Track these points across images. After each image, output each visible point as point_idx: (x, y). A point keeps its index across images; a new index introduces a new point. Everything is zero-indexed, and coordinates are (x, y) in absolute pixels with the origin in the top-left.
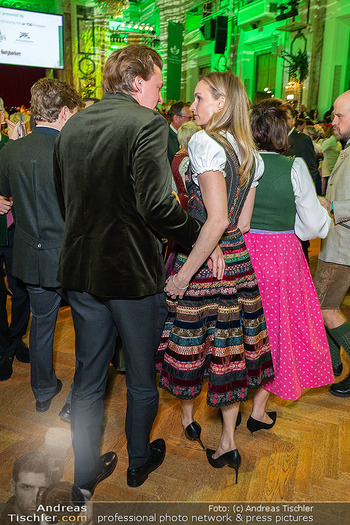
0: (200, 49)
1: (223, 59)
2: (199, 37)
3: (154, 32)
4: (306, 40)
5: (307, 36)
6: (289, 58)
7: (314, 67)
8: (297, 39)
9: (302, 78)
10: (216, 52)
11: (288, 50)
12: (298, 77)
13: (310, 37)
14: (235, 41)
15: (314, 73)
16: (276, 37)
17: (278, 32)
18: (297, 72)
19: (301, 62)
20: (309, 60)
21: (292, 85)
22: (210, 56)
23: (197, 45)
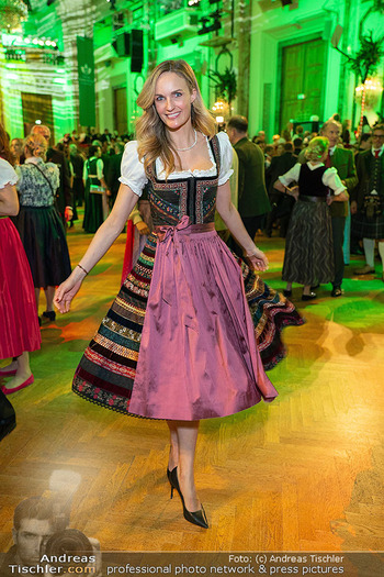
0: (113, 67)
1: (140, 79)
2: (110, 53)
3: (56, 48)
4: (231, 56)
5: (232, 52)
6: (216, 78)
7: (242, 85)
8: (222, 56)
9: (231, 98)
10: (132, 71)
11: (212, 67)
12: (227, 98)
13: (235, 53)
14: (152, 58)
15: (242, 92)
16: (199, 52)
17: (201, 47)
18: (225, 93)
19: (228, 81)
20: (237, 78)
21: (220, 105)
22: (124, 75)
23: (109, 63)
